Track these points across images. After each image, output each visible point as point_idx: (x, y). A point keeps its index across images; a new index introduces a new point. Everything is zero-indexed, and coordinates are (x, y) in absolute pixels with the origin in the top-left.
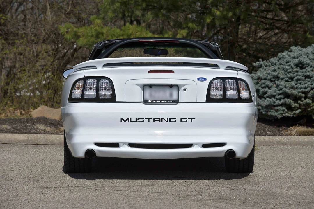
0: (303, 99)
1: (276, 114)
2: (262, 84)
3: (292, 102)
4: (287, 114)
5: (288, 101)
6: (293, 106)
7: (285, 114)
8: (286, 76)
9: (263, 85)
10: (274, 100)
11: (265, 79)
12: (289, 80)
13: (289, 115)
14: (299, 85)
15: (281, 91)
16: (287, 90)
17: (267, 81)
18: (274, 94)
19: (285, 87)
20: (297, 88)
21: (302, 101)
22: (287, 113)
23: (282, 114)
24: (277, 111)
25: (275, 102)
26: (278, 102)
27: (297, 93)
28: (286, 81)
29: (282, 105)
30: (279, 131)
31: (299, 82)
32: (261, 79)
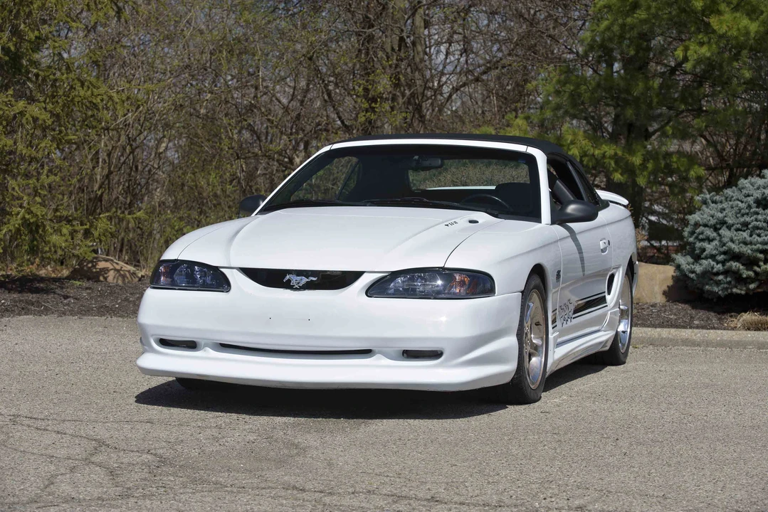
0: (761, 263)
1: (716, 289)
2: (699, 234)
3: (741, 267)
4: (734, 290)
5: (735, 265)
6: (745, 276)
7: (731, 289)
8: (738, 221)
9: (701, 237)
10: (712, 263)
11: (705, 226)
12: (743, 229)
13: (739, 291)
14: (755, 238)
15: (724, 247)
16: (733, 246)
17: (707, 228)
18: (714, 252)
19: (732, 241)
20: (751, 243)
21: (759, 267)
22: (736, 287)
23: (727, 289)
24: (718, 283)
25: (713, 268)
26: (719, 267)
27: (749, 251)
28: (737, 230)
29: (726, 273)
30: (719, 319)
31: (758, 232)
32: (700, 225)
